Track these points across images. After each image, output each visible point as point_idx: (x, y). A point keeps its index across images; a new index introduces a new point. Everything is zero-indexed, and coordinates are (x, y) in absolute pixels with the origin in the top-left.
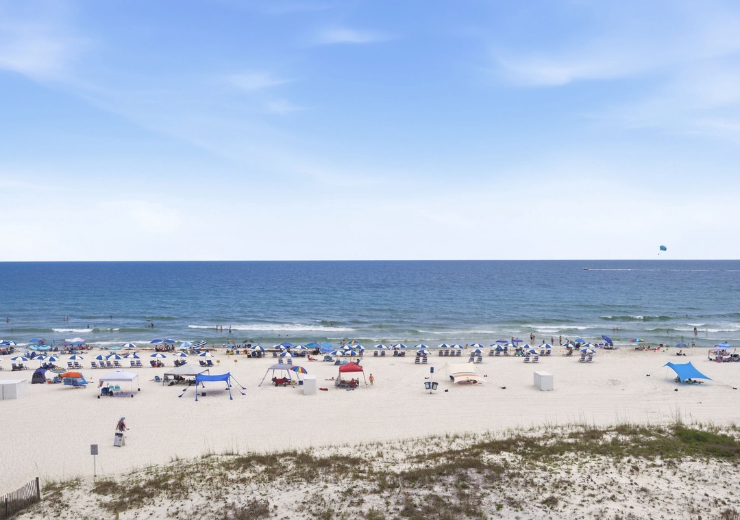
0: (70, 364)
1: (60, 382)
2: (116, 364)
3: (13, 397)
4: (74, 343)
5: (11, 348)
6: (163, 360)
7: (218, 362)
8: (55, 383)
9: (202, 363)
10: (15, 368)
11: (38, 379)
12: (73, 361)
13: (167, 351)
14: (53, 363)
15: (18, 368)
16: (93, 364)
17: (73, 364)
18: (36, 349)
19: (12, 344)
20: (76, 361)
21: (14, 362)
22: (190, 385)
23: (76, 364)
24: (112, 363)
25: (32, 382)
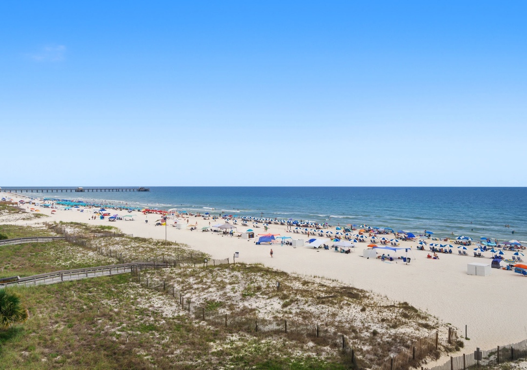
0: (514, 258)
1: (511, 270)
3: (482, 275)
4: (513, 244)
5: (469, 242)
8: (507, 269)
10: (476, 255)
11: (495, 265)
12: (516, 256)
14: (502, 256)
15: (477, 255)
17: (516, 258)
18: (487, 244)
19: (470, 239)
20: (518, 256)
21: (475, 251)
23: (519, 259)
25: (492, 267)
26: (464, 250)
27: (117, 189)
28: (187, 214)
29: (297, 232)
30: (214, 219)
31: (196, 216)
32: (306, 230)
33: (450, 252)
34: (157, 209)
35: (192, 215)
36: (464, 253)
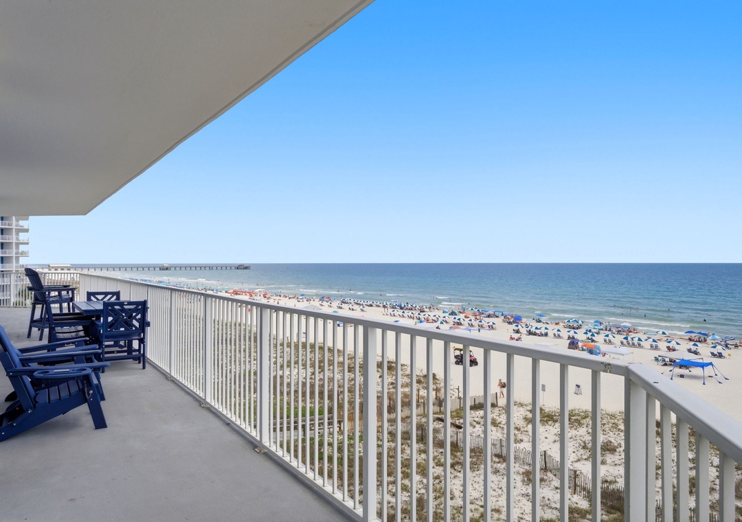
2: (639, 345)
6: (677, 347)
7: (729, 355)
9: (713, 354)
13: (699, 341)
14: (593, 338)
16: (622, 343)
21: (569, 334)
22: (680, 368)
23: (610, 341)
24: (636, 344)
25: (569, 348)
26: (559, 333)
27: (211, 267)
28: (280, 296)
29: (394, 315)
30: (308, 301)
31: (289, 298)
32: (403, 312)
33: (546, 335)
34: (247, 290)
35: (286, 297)
36: (559, 336)
